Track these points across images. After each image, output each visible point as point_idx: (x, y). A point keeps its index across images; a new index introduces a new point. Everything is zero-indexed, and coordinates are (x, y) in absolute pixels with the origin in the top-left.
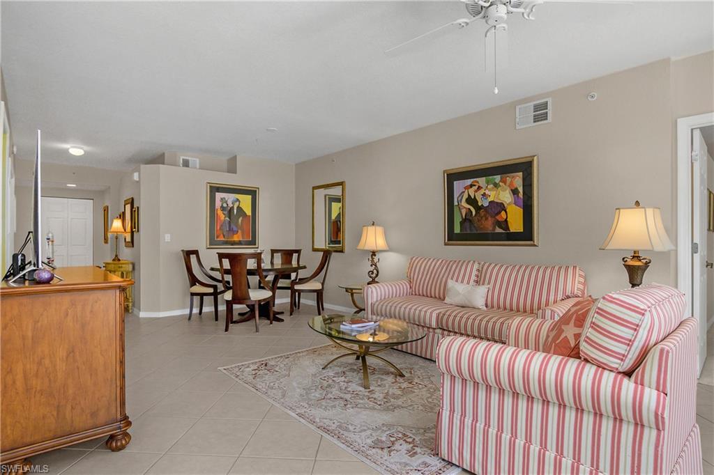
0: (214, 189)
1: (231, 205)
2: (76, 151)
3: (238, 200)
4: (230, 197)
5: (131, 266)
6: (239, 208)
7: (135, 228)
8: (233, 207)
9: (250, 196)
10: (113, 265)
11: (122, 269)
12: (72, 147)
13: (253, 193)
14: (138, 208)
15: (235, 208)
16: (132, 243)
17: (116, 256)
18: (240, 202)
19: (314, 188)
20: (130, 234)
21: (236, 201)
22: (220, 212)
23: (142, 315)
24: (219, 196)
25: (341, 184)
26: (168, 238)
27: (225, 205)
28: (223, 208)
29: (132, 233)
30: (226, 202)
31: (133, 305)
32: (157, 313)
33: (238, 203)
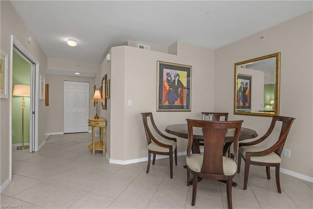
0: (163, 66)
1: (173, 79)
2: (72, 43)
3: (178, 75)
4: (173, 72)
5: (105, 123)
6: (179, 81)
7: (107, 96)
8: (174, 80)
9: (186, 72)
10: (93, 122)
11: (99, 125)
12: (69, 40)
13: (188, 70)
14: (109, 80)
15: (176, 81)
16: (105, 107)
17: (97, 115)
18: (179, 76)
19: (236, 64)
20: (104, 100)
21: (177, 76)
22: (166, 84)
23: (112, 161)
24: (166, 71)
25: (276, 55)
26: (130, 103)
27: (169, 79)
28: (168, 81)
29: (106, 99)
30: (170, 76)
31: (106, 151)
32: (122, 161)
33: (178, 77)
